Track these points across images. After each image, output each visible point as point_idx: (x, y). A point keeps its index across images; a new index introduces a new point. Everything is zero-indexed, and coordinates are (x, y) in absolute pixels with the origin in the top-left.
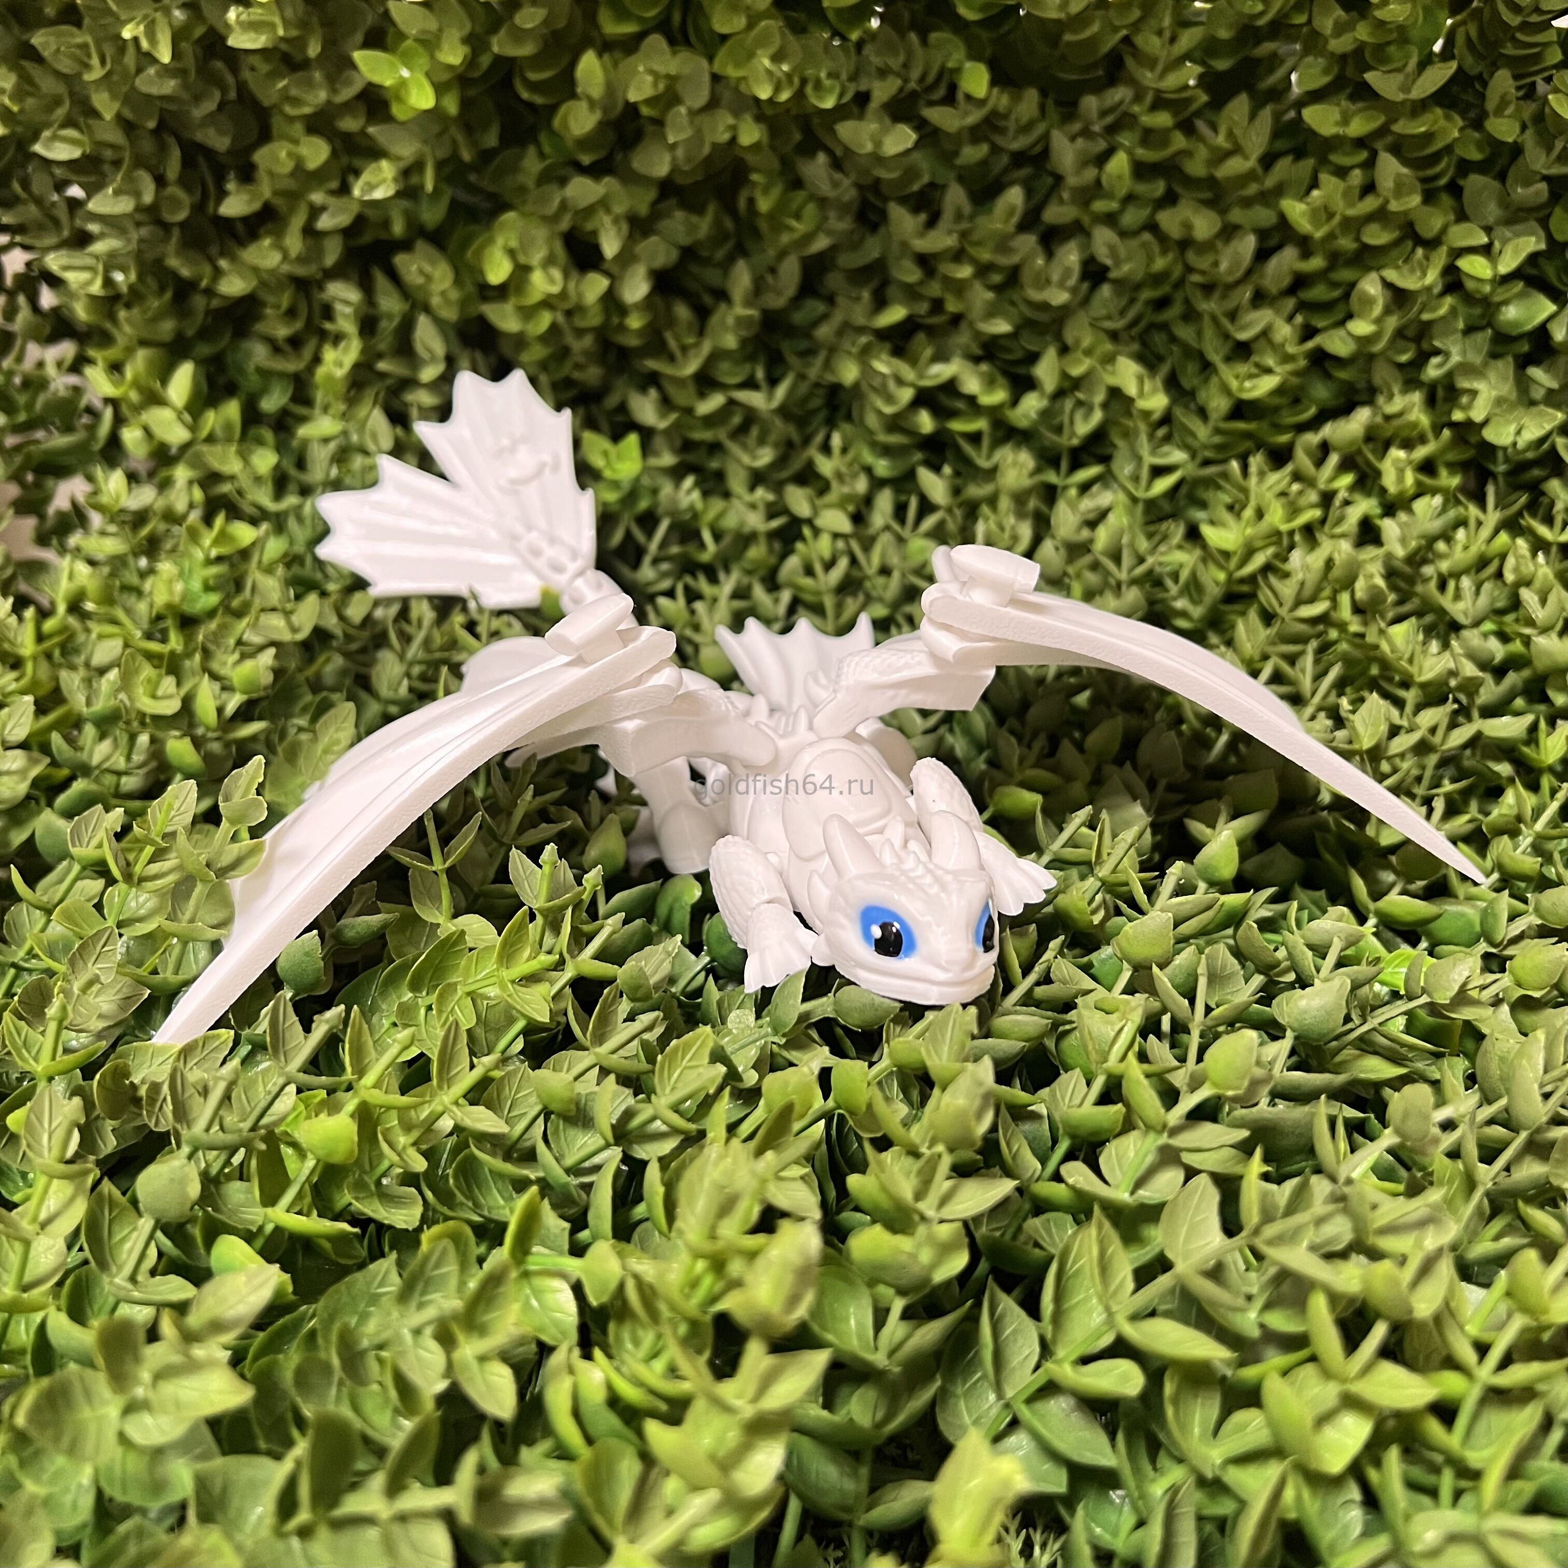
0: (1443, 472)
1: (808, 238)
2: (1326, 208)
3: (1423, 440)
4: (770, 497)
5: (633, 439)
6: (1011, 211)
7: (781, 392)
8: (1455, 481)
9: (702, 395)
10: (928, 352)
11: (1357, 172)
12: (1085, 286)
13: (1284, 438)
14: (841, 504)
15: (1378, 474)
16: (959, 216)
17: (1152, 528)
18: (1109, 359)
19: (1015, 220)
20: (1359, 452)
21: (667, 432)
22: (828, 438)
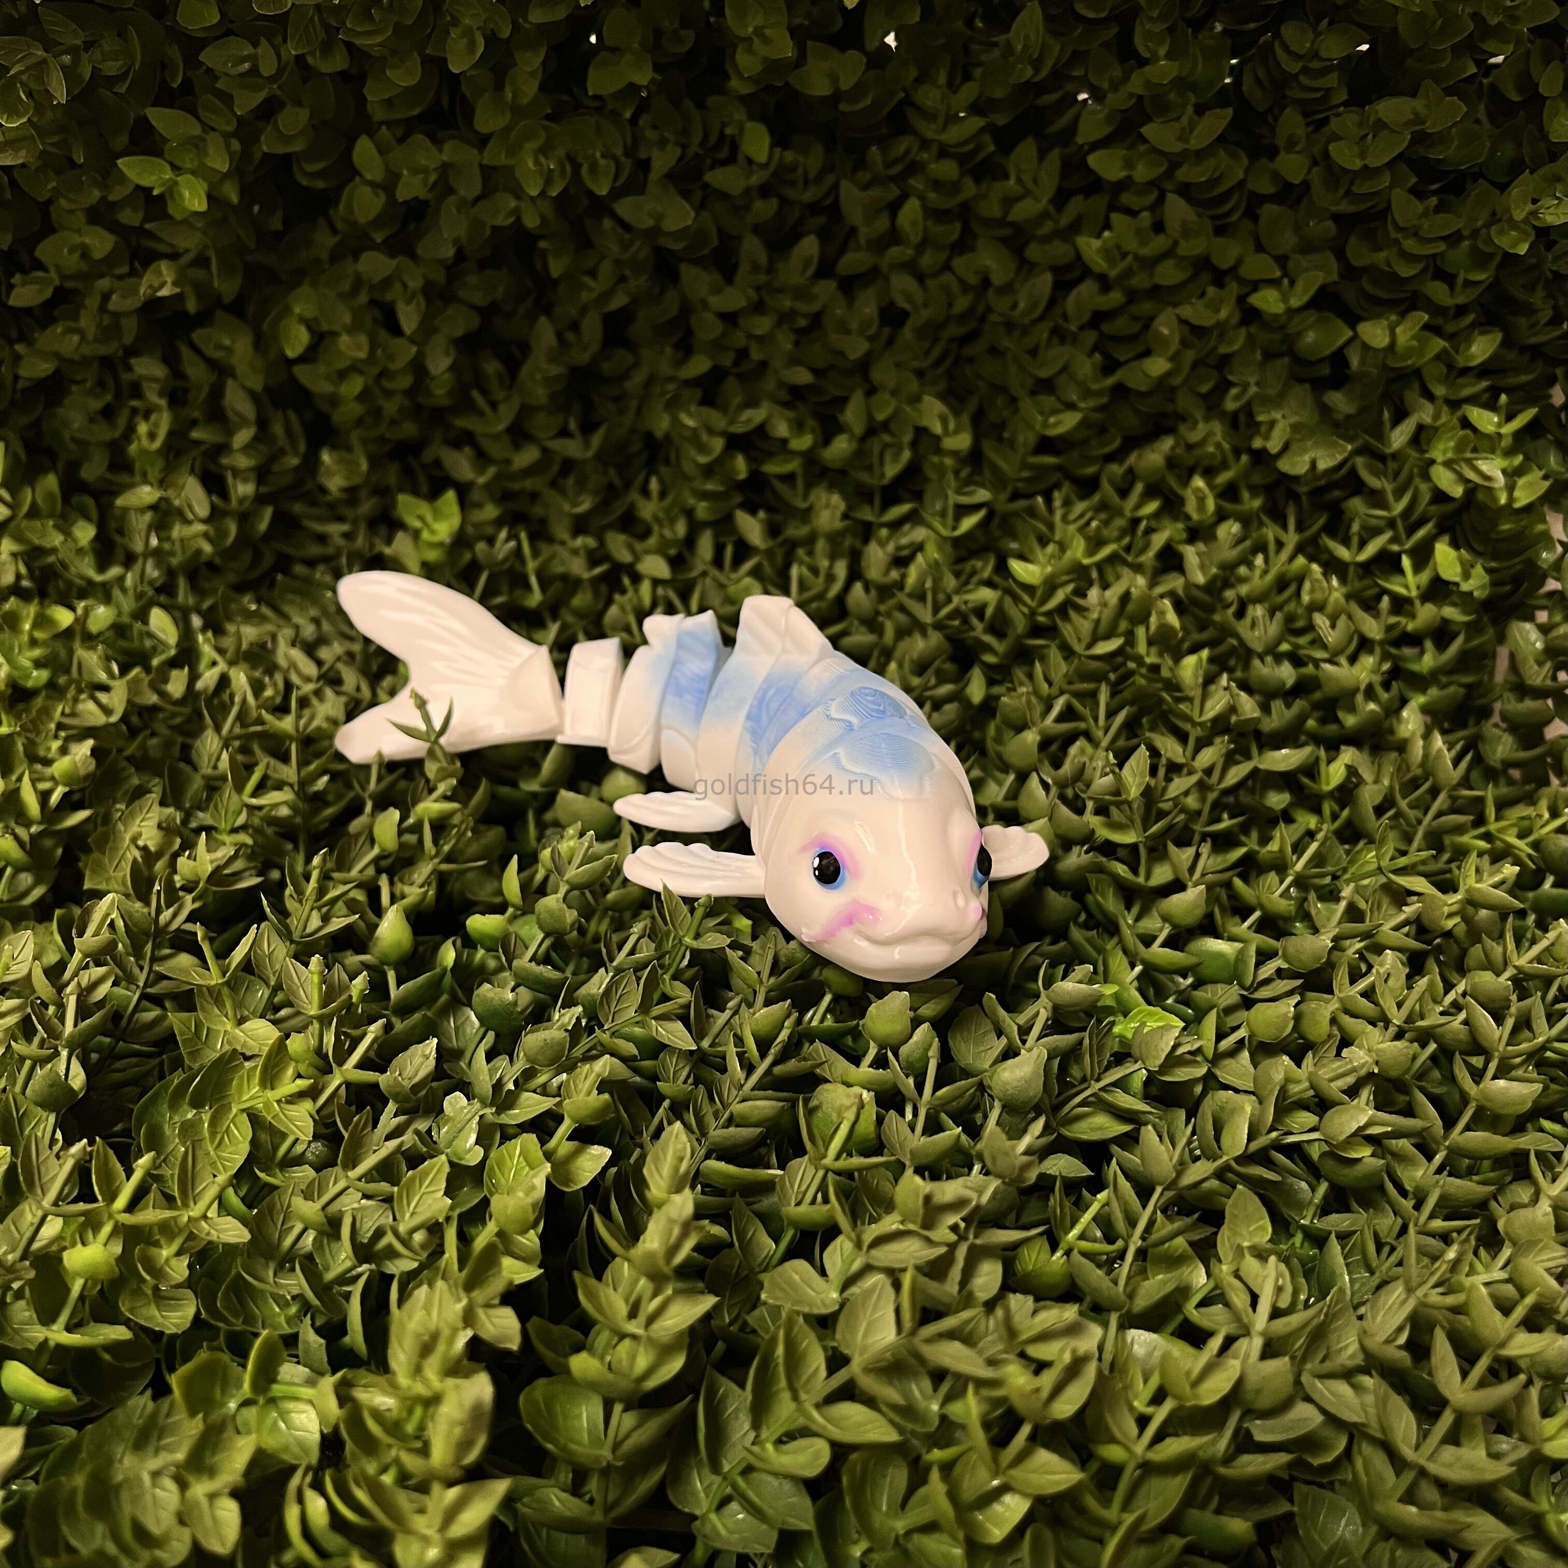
0: (1246, 495)
1: (607, 295)
2: (1118, 247)
3: (1224, 466)
4: (591, 542)
5: (450, 496)
6: (807, 262)
7: (596, 439)
8: (1257, 503)
9: (517, 446)
10: (737, 400)
11: (1145, 214)
12: (887, 331)
13: (1091, 470)
14: (661, 550)
15: (1182, 501)
16: (756, 268)
17: (958, 567)
18: (915, 400)
19: (811, 271)
20: (1163, 479)
21: (487, 486)
22: (646, 482)
